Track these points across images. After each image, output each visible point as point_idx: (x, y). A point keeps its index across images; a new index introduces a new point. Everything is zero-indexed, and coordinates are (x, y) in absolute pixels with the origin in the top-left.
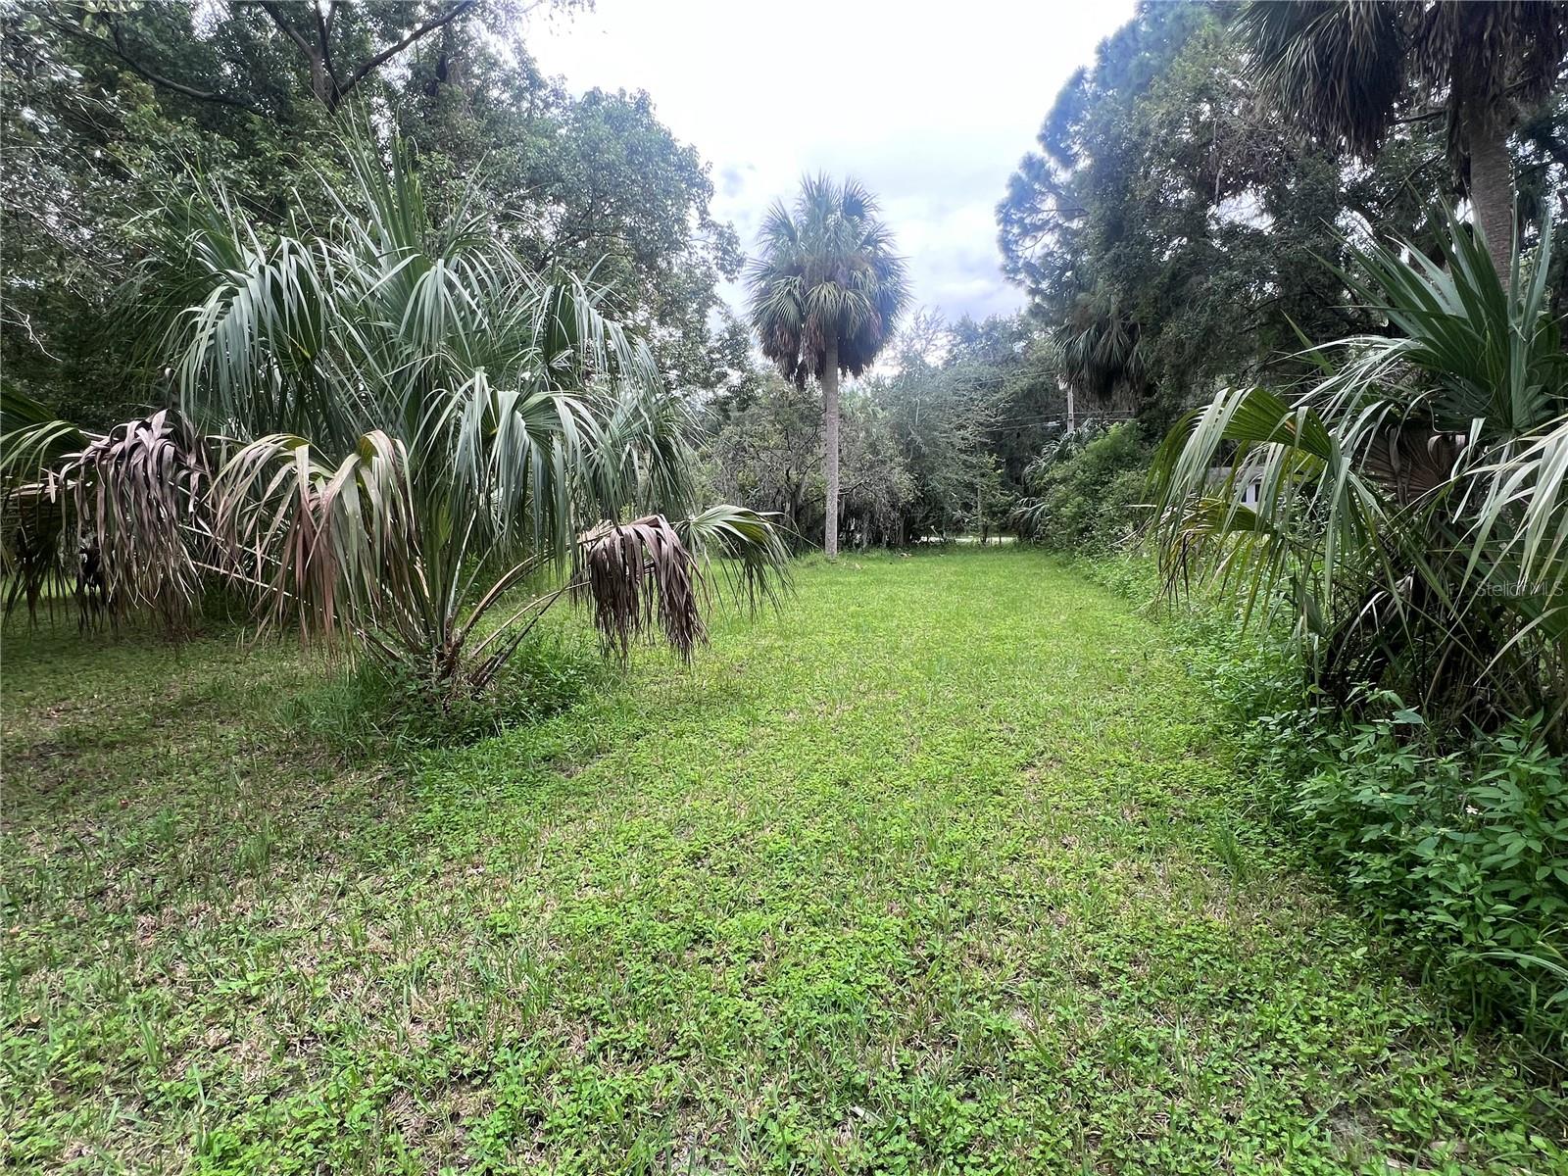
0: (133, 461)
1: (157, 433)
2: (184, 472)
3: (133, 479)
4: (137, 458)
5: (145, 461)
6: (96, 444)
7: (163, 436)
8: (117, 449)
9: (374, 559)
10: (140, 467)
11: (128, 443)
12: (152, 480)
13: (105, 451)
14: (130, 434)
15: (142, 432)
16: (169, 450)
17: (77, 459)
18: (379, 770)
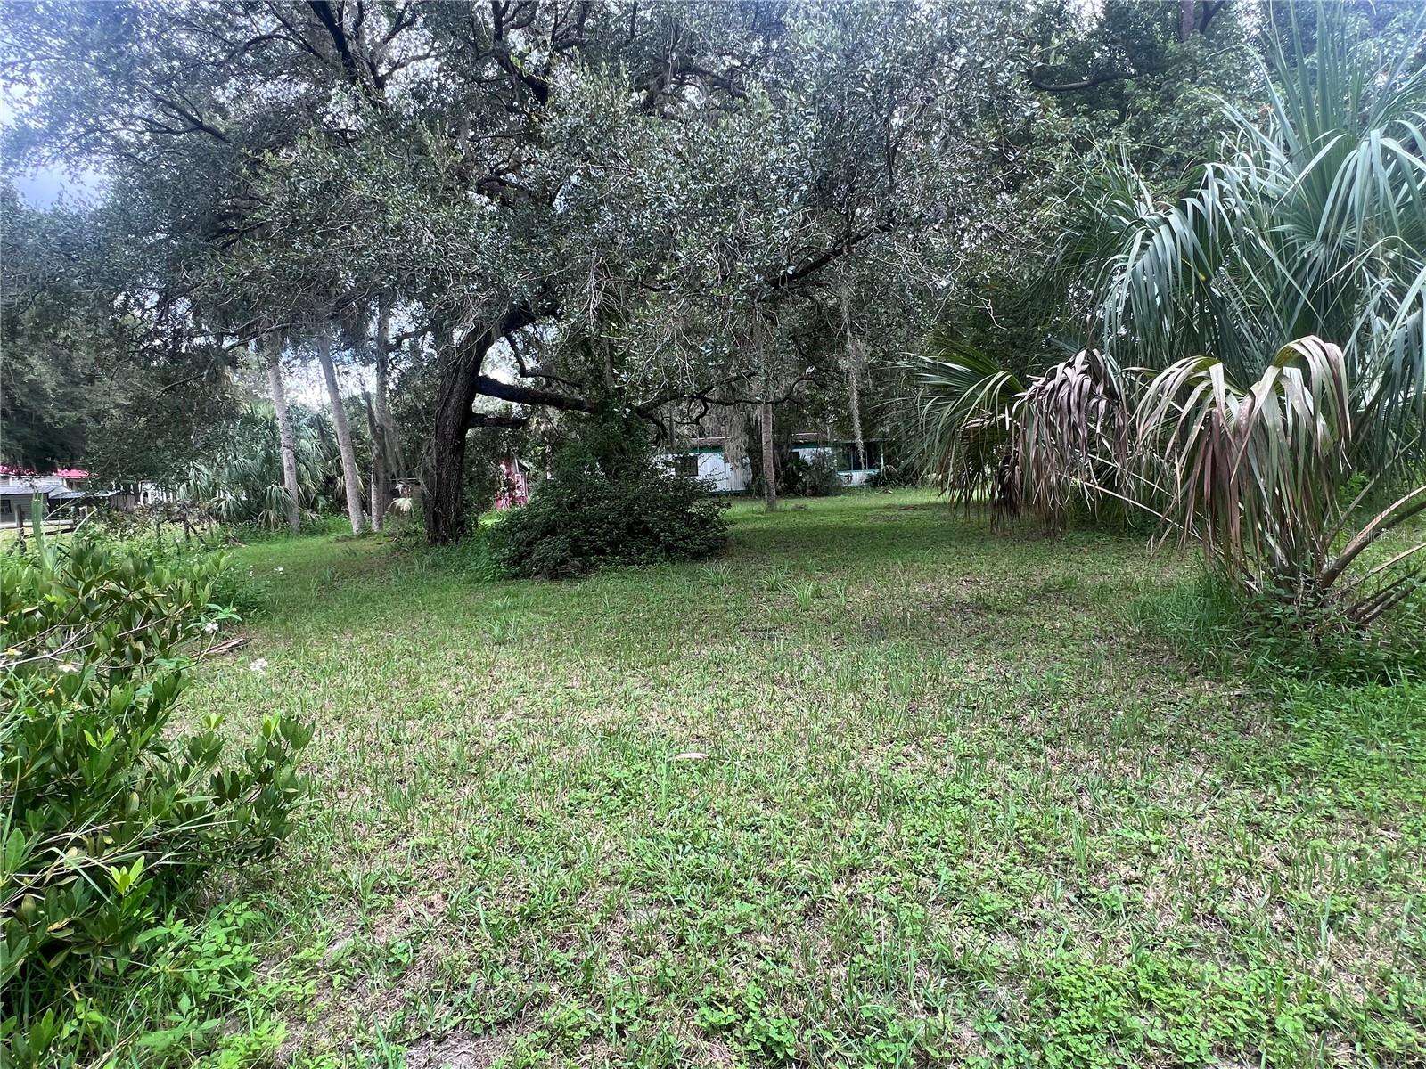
0: (1061, 395)
1: (1078, 371)
2: (1095, 400)
3: (1058, 409)
4: (1064, 392)
5: (1069, 394)
6: (1036, 384)
7: (1082, 372)
8: (1049, 386)
9: (1295, 473)
10: (1066, 399)
11: (1057, 381)
12: (1074, 409)
13: (1042, 388)
14: (1059, 373)
15: (1068, 370)
16: (1087, 383)
17: (1022, 397)
18: (1236, 686)
